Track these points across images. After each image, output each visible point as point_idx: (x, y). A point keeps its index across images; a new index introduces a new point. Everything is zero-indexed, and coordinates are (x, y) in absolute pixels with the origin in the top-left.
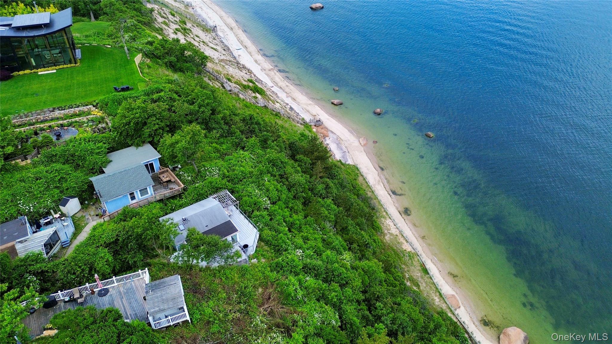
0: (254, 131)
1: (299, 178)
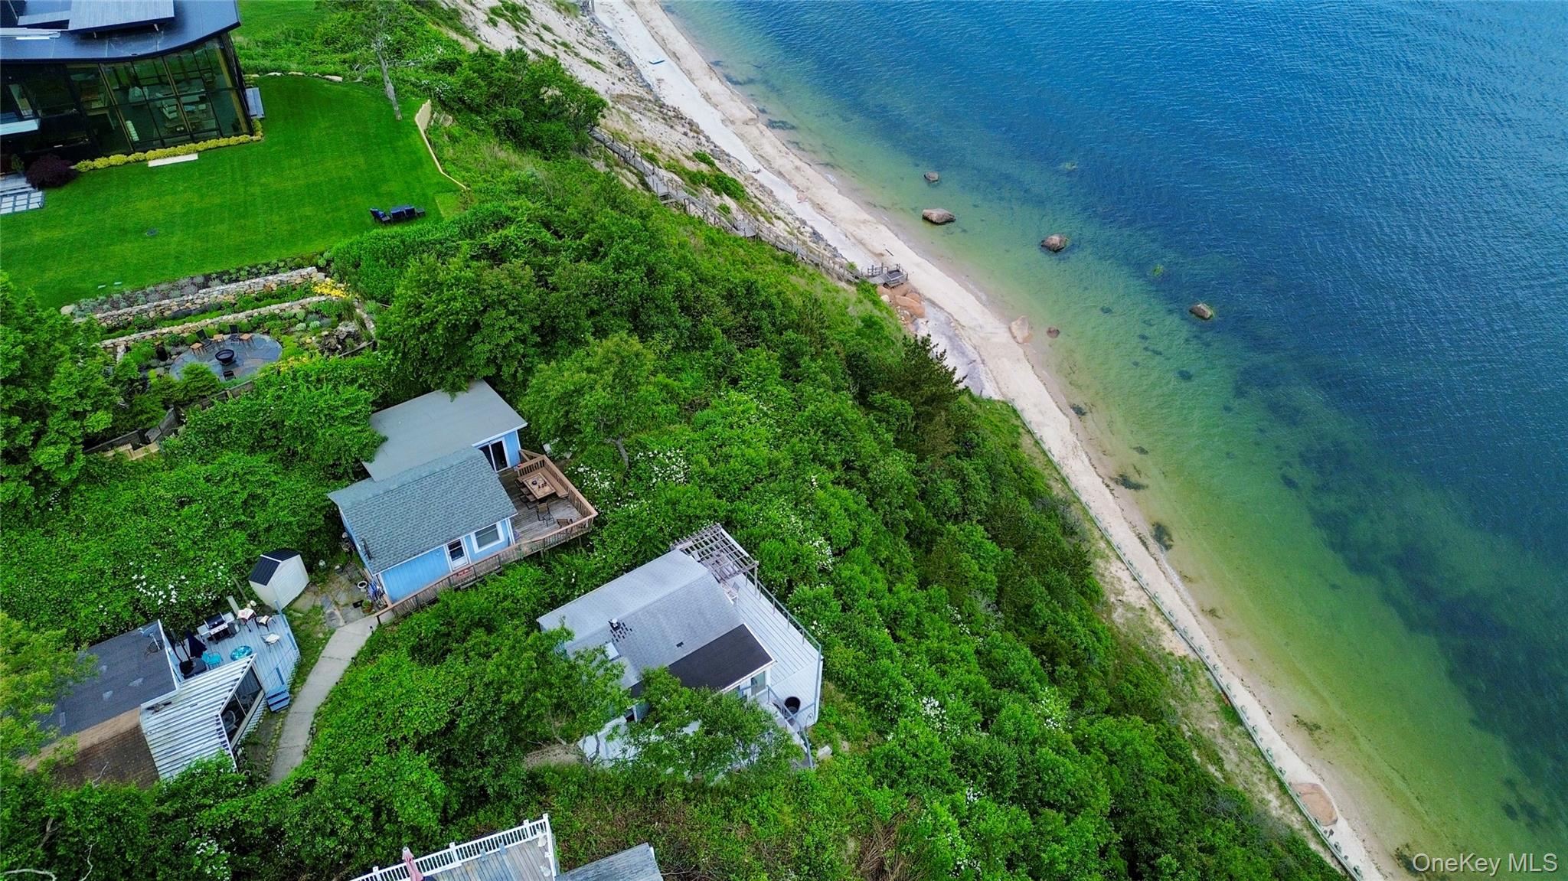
0: (758, 328)
1: (896, 466)
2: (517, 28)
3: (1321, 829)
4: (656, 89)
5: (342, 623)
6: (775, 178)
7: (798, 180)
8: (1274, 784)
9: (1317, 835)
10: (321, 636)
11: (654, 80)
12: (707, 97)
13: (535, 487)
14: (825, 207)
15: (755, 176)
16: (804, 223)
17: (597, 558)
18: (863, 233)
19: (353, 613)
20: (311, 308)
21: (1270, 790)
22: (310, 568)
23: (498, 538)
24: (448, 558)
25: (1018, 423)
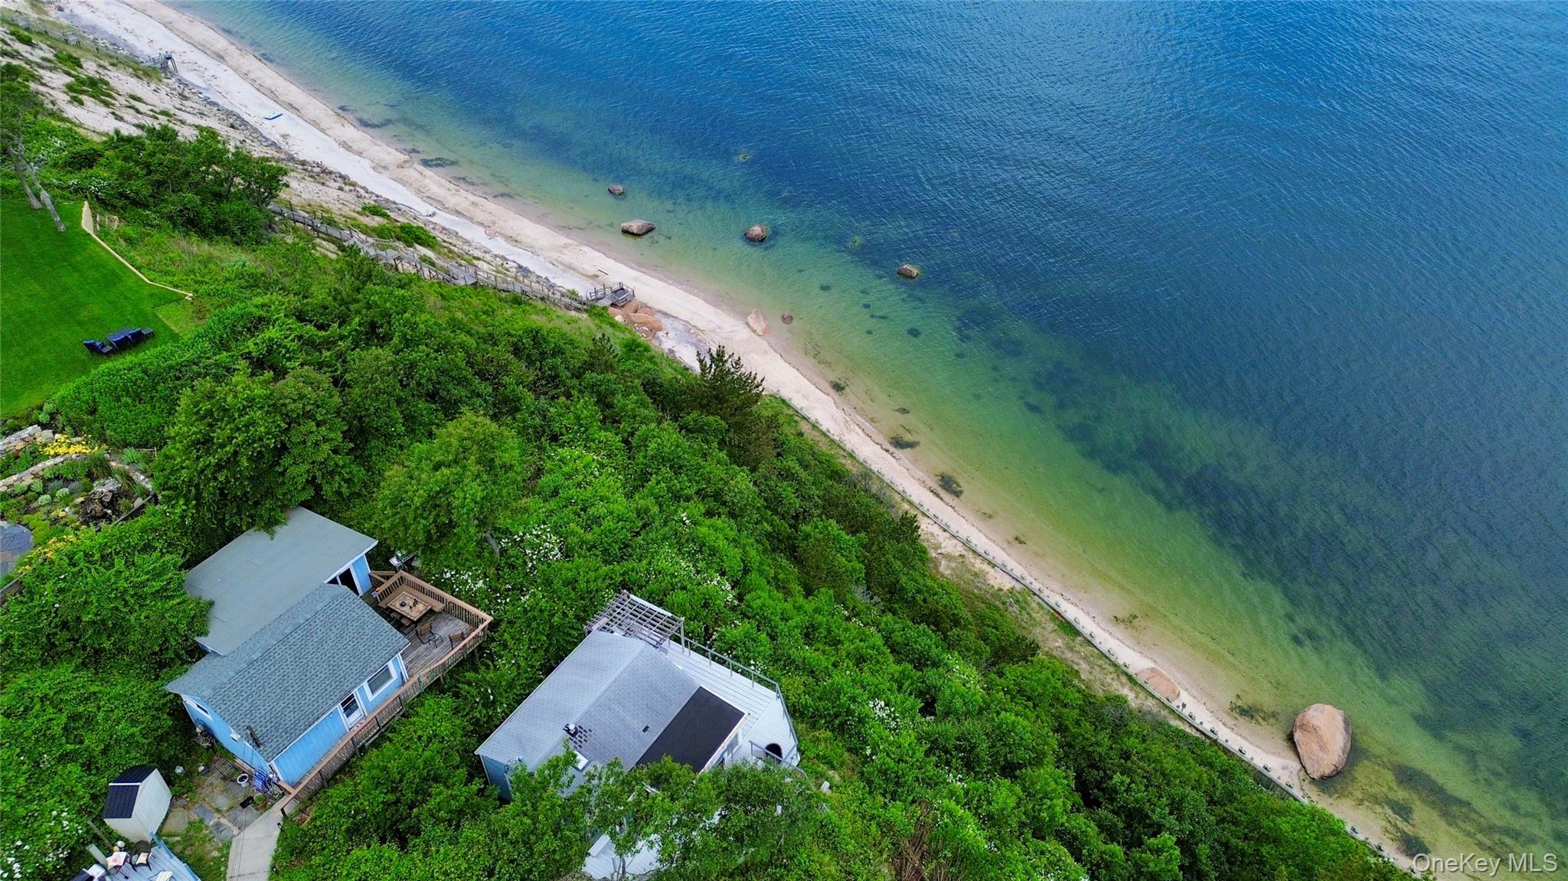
2: (107, 104)
3: (1174, 705)
4: (283, 145)
5: (235, 831)
6: (454, 218)
7: (480, 216)
8: (1124, 679)
9: (1172, 711)
10: (216, 854)
11: (278, 137)
12: (346, 146)
13: (406, 609)
14: (519, 239)
15: (434, 219)
16: (504, 258)
17: (505, 666)
18: (568, 257)
19: (244, 815)
20: (48, 475)
21: (1123, 685)
22: (169, 781)
23: (390, 677)
24: (343, 716)
25: (791, 412)
